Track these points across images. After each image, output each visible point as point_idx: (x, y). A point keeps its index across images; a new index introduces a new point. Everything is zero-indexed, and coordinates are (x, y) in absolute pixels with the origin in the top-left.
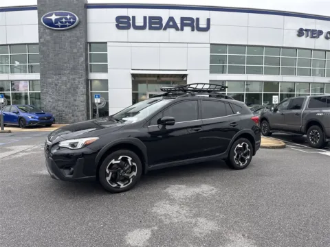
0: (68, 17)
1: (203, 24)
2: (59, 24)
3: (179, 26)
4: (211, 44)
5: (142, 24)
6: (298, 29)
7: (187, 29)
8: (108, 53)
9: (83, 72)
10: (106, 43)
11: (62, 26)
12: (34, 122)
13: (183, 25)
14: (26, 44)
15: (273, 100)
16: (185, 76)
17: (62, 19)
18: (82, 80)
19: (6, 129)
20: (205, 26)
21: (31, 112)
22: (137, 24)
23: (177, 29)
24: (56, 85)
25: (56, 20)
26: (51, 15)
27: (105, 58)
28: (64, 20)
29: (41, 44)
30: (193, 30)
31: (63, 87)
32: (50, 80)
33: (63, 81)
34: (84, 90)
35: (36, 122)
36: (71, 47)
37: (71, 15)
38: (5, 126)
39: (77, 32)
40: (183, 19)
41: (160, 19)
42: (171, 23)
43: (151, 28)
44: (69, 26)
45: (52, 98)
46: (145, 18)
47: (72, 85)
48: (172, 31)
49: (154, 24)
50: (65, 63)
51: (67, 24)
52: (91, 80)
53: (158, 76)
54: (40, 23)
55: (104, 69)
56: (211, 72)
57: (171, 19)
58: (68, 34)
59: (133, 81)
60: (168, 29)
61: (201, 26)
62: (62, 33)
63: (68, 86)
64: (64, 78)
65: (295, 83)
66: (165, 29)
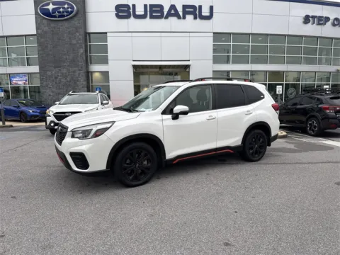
0: (66, 6)
2: (57, 14)
3: (181, 14)
4: (214, 33)
5: (143, 13)
6: (304, 15)
7: (190, 17)
8: (108, 43)
9: (84, 64)
10: (106, 33)
11: (60, 17)
12: (36, 116)
13: (185, 13)
14: (23, 35)
15: (277, 90)
16: (188, 66)
17: (60, 8)
18: (83, 72)
19: (7, 123)
20: (208, 14)
21: (31, 106)
22: (137, 13)
23: (179, 17)
24: (56, 78)
25: (53, 9)
26: (48, 4)
27: (105, 49)
28: (61, 10)
29: (40, 36)
30: (195, 18)
31: (63, 80)
32: (49, 73)
33: (63, 74)
34: (85, 83)
36: (70, 38)
37: (68, 4)
38: (6, 120)
39: (76, 22)
40: (185, 7)
41: (161, 7)
42: (173, 12)
43: (152, 17)
44: (67, 16)
45: (53, 92)
46: (145, 6)
47: (72, 78)
48: (173, 20)
49: (155, 12)
50: (65, 54)
51: (65, 14)
52: (92, 72)
53: (160, 67)
54: (36, 13)
55: (105, 61)
56: (214, 63)
57: (173, 7)
58: (66, 24)
59: (134, 73)
60: (170, 18)
61: (203, 14)
62: (60, 24)
63: (68, 79)
64: (64, 71)
65: (300, 72)
66: (166, 18)
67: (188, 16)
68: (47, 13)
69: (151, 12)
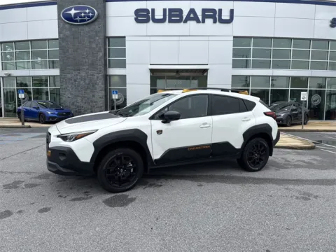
0: (87, 11)
1: (225, 16)
2: (78, 18)
3: (200, 18)
4: (234, 37)
5: (162, 17)
6: (331, 19)
7: (209, 21)
8: (127, 47)
9: (103, 69)
10: (124, 37)
11: (81, 21)
12: (53, 118)
13: (205, 17)
14: (45, 40)
15: (302, 96)
16: (206, 70)
17: (81, 13)
18: (101, 76)
19: (26, 124)
20: (228, 18)
21: (52, 107)
22: (156, 17)
23: (198, 21)
24: (75, 81)
25: (75, 14)
26: (70, 9)
27: (123, 53)
28: (83, 15)
29: (62, 39)
30: (215, 22)
31: (82, 82)
32: (69, 76)
33: (81, 76)
34: (103, 86)
35: (55, 117)
36: (90, 42)
37: (89, 9)
38: (26, 121)
39: (96, 26)
40: (204, 11)
41: (180, 11)
42: (192, 16)
43: (171, 21)
44: (88, 20)
45: (71, 94)
46: (165, 10)
47: (91, 80)
48: (192, 23)
49: (174, 16)
50: (84, 58)
51: (86, 18)
52: (110, 76)
53: (178, 71)
54: (59, 18)
55: (122, 64)
56: (233, 67)
57: (192, 11)
58: (87, 29)
59: (151, 76)
60: (189, 22)
61: (223, 18)
62: (81, 28)
63: (87, 82)
64: (83, 74)
65: (326, 78)
66: (185, 22)
67: (207, 20)
68: (69, 18)
69: (170, 16)
